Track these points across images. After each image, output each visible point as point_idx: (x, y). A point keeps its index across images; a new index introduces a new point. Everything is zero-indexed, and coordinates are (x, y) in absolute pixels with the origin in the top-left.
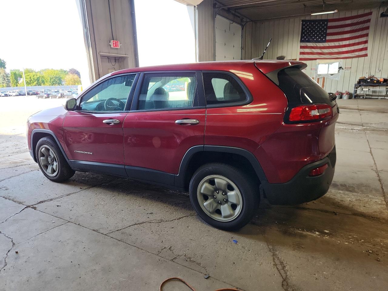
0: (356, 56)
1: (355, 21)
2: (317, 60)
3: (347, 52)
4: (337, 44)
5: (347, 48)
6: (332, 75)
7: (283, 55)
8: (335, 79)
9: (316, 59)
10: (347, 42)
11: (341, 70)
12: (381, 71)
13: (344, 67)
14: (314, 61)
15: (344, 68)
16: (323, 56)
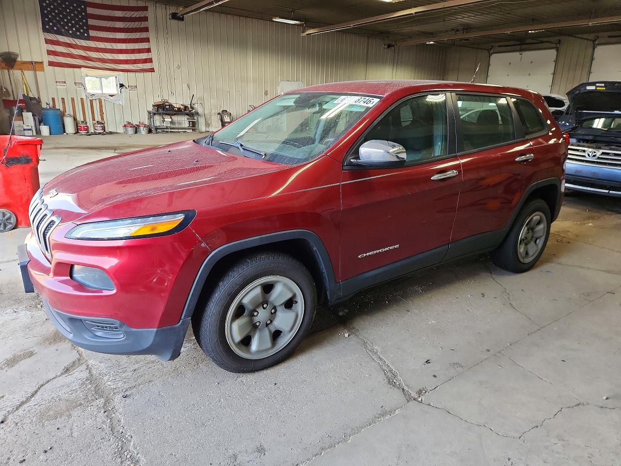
0: (139, 70)
1: (128, 14)
2: (83, 69)
3: (126, 62)
4: (108, 46)
5: (125, 55)
6: (112, 96)
7: (12, 50)
8: (117, 103)
9: (79, 67)
10: (123, 46)
11: (123, 89)
12: (174, 93)
13: (126, 85)
14: (76, 70)
15: (127, 87)
16: (91, 64)
